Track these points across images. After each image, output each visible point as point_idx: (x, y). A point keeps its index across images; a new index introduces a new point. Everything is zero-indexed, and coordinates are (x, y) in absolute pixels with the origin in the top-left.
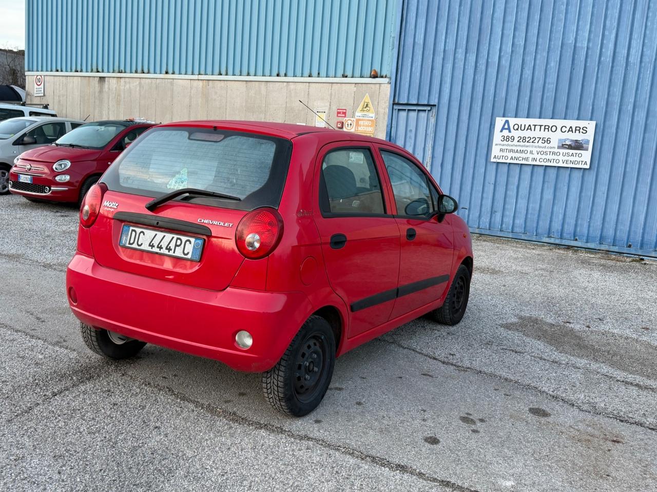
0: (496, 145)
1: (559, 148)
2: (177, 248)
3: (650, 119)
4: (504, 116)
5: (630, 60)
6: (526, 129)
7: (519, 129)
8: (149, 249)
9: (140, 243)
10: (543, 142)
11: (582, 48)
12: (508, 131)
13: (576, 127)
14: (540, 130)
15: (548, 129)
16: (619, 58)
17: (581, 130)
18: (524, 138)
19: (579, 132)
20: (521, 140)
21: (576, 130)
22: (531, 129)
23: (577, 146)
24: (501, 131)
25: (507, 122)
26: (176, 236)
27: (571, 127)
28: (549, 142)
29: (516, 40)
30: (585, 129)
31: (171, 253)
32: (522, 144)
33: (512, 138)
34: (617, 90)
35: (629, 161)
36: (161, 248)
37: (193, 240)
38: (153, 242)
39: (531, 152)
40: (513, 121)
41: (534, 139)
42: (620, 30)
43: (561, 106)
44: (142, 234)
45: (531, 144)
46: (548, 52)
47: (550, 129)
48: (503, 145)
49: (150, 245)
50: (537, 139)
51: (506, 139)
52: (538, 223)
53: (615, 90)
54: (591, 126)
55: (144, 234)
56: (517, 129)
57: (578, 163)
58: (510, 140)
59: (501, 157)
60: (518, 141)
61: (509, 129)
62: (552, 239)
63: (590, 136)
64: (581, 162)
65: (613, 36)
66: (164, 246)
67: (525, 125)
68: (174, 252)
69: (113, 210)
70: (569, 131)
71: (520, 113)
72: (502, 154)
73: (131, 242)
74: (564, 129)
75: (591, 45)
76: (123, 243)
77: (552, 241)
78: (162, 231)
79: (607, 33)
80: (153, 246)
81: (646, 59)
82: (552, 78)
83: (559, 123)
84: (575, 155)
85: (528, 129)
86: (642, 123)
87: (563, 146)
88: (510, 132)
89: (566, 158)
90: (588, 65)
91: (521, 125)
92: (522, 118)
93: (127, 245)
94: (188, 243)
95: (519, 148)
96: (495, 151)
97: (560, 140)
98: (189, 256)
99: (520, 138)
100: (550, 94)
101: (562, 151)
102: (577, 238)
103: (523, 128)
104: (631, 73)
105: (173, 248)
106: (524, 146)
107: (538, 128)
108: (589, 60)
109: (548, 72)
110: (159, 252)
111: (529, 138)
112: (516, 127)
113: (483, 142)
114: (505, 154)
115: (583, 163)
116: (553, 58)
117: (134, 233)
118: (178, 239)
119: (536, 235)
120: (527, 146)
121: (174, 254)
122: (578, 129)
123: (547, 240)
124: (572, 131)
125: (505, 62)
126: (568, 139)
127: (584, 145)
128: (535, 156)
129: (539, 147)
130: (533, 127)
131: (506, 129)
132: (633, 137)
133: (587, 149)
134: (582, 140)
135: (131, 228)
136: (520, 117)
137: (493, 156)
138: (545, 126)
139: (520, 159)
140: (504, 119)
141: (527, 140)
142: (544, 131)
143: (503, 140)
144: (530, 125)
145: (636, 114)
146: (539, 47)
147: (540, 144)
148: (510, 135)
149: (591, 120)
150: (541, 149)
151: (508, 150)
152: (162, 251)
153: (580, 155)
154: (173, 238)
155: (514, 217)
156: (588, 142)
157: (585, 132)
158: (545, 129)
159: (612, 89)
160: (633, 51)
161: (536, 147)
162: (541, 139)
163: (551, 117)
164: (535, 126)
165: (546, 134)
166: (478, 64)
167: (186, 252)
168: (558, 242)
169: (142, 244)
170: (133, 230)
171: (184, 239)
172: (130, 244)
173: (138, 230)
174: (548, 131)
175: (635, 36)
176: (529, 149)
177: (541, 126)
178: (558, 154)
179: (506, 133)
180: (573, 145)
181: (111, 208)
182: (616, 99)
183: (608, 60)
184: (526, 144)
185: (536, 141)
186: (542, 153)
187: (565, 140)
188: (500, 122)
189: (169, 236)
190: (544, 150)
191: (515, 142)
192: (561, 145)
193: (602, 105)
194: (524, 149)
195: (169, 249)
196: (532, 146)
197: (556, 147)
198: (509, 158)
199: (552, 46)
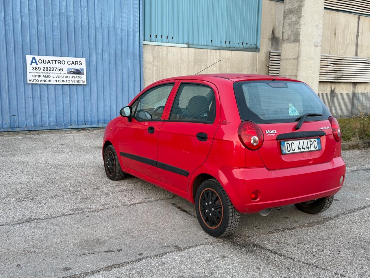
0: (29, 73)
1: (68, 73)
2: (311, 146)
3: (110, 57)
4: (31, 55)
5: (96, 25)
6: (47, 62)
7: (43, 62)
8: (299, 151)
9: (293, 149)
10: (59, 70)
11: (70, 16)
12: (35, 64)
13: (76, 62)
14: (56, 63)
15: (60, 62)
16: (91, 24)
17: (79, 63)
18: (47, 69)
19: (78, 65)
20: (45, 70)
21: (76, 63)
22: (50, 62)
23: (78, 72)
24: (31, 64)
25: (34, 58)
26: (309, 140)
27: (73, 62)
28: (62, 70)
29: (30, 6)
30: (80, 62)
31: (310, 149)
32: (46, 71)
33: (39, 68)
34: (92, 41)
35: (104, 79)
37: (316, 140)
38: (300, 147)
39: (53, 77)
40: (37, 58)
41: (53, 69)
42: (89, 8)
43: (65, 49)
44: (293, 144)
45: (52, 72)
46: (52, 16)
47: (61, 62)
48: (34, 73)
49: (299, 149)
50: (55, 69)
51: (35, 69)
52: (63, 118)
53: (91, 41)
54: (83, 61)
55: (294, 144)
56: (41, 63)
57: (80, 82)
58: (38, 69)
59: (34, 80)
60: (43, 70)
61: (36, 62)
62: (73, 126)
63: (83, 66)
64: (82, 81)
65: (86, 11)
66: (305, 147)
67: (46, 60)
68: (311, 149)
70: (72, 64)
71: (41, 53)
72: (34, 78)
73: (289, 150)
74: (69, 63)
75: (75, 15)
76: (284, 152)
77: (73, 127)
78: (302, 140)
79: (82, 9)
80: (300, 149)
81: (104, 26)
82: (57, 32)
83: (66, 59)
84: (78, 77)
85: (48, 62)
86: (107, 59)
87: (70, 73)
88: (37, 64)
89: (73, 79)
90: (75, 26)
91: (43, 60)
92: (42, 55)
93: (287, 152)
94: (315, 142)
95: (45, 75)
96: (30, 77)
97: (68, 69)
98: (317, 149)
99: (44, 68)
100: (57, 42)
101: (70, 75)
102: (86, 123)
103: (45, 62)
104: (98, 32)
105: (309, 147)
106: (48, 73)
107: (54, 62)
108: (75, 23)
109: (53, 29)
110: (304, 151)
111: (50, 68)
112: (40, 61)
113: (20, 71)
114: (36, 78)
115: (83, 81)
116: (55, 20)
117: (288, 145)
119: (64, 125)
120: (49, 73)
121: (311, 150)
122: (77, 63)
123: (71, 127)
124: (74, 64)
125: (26, 20)
126: (72, 68)
127: (82, 72)
128: (55, 79)
129: (57, 73)
130: (51, 62)
131: (34, 63)
132: (104, 67)
133: (83, 74)
134: (80, 69)
135: (286, 142)
136: (40, 55)
137: (28, 80)
138: (58, 61)
139: (46, 81)
140: (32, 56)
141: (49, 69)
142: (58, 64)
143: (33, 69)
144: (49, 60)
145: (103, 54)
146: (46, 13)
147: (57, 71)
148: (38, 66)
149: (82, 57)
150: (58, 75)
151: (38, 76)
153: (80, 77)
155: (49, 117)
156: (83, 70)
157: (81, 64)
158: (58, 62)
159: (90, 40)
160: (97, 21)
161: (55, 73)
162: (57, 69)
163: (60, 55)
164: (52, 61)
165: (60, 66)
166: (6, 20)
167: (315, 147)
168: (77, 127)
169: (295, 149)
170: (287, 143)
171: (313, 140)
172: (288, 151)
173: (290, 142)
174: (61, 64)
175: (97, 13)
176: (51, 75)
177: (56, 61)
178: (68, 77)
179: (34, 65)
180: (76, 72)
182: (93, 46)
183: (85, 24)
184: (48, 71)
185: (55, 70)
186: (59, 77)
187: (71, 69)
188: (29, 58)
189: (306, 141)
190: (60, 75)
191: (42, 71)
192: (69, 72)
193: (86, 50)
194: (48, 75)
196: (53, 73)
197: (67, 73)
198: (40, 81)
199: (53, 13)
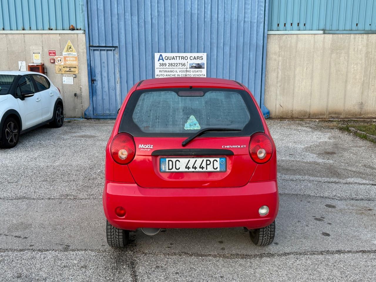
0: (157, 68)
1: (190, 68)
2: (208, 166)
3: (231, 50)
4: (159, 52)
5: (219, 20)
6: (172, 59)
7: (168, 59)
8: (186, 170)
9: (177, 168)
10: (182, 65)
11: (195, 14)
12: (162, 60)
13: (197, 57)
14: (179, 59)
15: (183, 58)
16: (214, 19)
17: (200, 58)
18: (172, 64)
19: (199, 59)
20: (170, 65)
21: (197, 58)
22: (174, 59)
23: (199, 66)
24: (159, 61)
25: (161, 55)
26: (205, 159)
27: (195, 57)
28: (184, 65)
29: (159, 9)
30: (201, 57)
31: (204, 170)
32: (170, 67)
33: (165, 64)
34: (215, 36)
35: (224, 73)
36: (195, 168)
37: (218, 159)
38: (188, 165)
39: (176, 71)
40: (164, 55)
41: (177, 64)
42: (212, 4)
43: (188, 45)
44: (177, 162)
45: (176, 67)
46: (178, 16)
47: (184, 58)
48: (161, 68)
49: (186, 168)
50: (179, 64)
51: (162, 65)
53: (213, 36)
54: (204, 55)
55: (179, 162)
56: (167, 59)
57: (201, 75)
58: (164, 65)
59: (161, 75)
60: (169, 66)
61: (162, 59)
63: (204, 61)
64: (202, 75)
65: (209, 7)
66: (198, 167)
67: (171, 57)
68: (207, 169)
69: (149, 150)
70: (194, 59)
71: (167, 50)
72: (160, 73)
73: (170, 167)
74: (191, 58)
75: (199, 12)
76: (163, 169)
78: (193, 158)
79: (206, 6)
80: (189, 168)
81: (226, 20)
82: (182, 30)
83: (189, 55)
84: (198, 71)
85: (173, 59)
86: (228, 52)
87: (192, 67)
88: (163, 61)
89: (194, 73)
90: (199, 23)
91: (169, 57)
92: (168, 53)
93: (167, 170)
94: (215, 162)
95: (170, 70)
96: (157, 72)
97: (190, 64)
98: (218, 170)
99: (169, 64)
100: (182, 39)
101: (192, 70)
103: (170, 59)
104: (220, 27)
105: (205, 166)
106: (172, 68)
107: (178, 58)
108: (199, 20)
109: (179, 27)
110: (195, 171)
111: (174, 64)
112: (166, 58)
113: (150, 67)
114: (162, 73)
115: (203, 75)
116: (180, 19)
118: (207, 160)
120: (174, 68)
121: (207, 170)
122: (198, 58)
124: (195, 59)
125: (155, 21)
126: (194, 63)
127: (202, 66)
128: (179, 73)
130: (175, 58)
131: (161, 59)
132: (225, 60)
133: (204, 68)
134: (201, 63)
135: (167, 159)
136: (167, 53)
137: (156, 75)
138: (182, 57)
139: (171, 75)
140: (159, 54)
141: (173, 65)
142: (182, 59)
143: (160, 65)
144: (173, 57)
145: (225, 48)
146: (172, 13)
147: (180, 67)
148: (164, 62)
149: (204, 52)
150: (181, 70)
151: (164, 71)
152: (197, 170)
153: (201, 71)
154: (203, 160)
156: (204, 64)
157: (202, 59)
158: (182, 58)
159: (212, 35)
160: (220, 16)
161: (178, 68)
162: (180, 64)
163: (184, 52)
164: (176, 57)
165: (183, 61)
166: (139, 22)
167: (215, 167)
169: (179, 168)
170: (169, 161)
171: (212, 160)
172: (169, 169)
173: (174, 160)
174: (184, 59)
175: (220, 7)
176: (175, 70)
177: (179, 57)
178: (190, 71)
179: (161, 61)
180: (197, 66)
181: (147, 148)
182: (215, 41)
183: (208, 20)
184: (173, 67)
185: (178, 65)
186: (182, 71)
187: (193, 64)
188: (157, 55)
189: (199, 160)
190: (183, 70)
191: (167, 66)
192: (191, 67)
193: (208, 45)
194: (172, 70)
195: (203, 168)
196: (176, 68)
197: (189, 68)
198: (165, 76)
199: (179, 13)
